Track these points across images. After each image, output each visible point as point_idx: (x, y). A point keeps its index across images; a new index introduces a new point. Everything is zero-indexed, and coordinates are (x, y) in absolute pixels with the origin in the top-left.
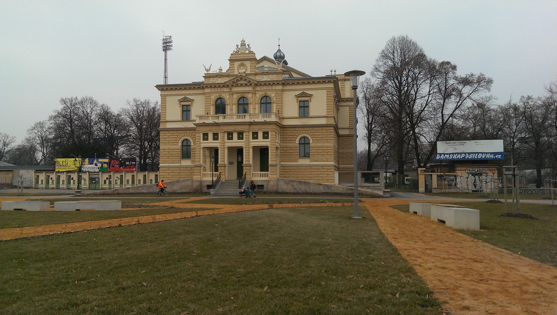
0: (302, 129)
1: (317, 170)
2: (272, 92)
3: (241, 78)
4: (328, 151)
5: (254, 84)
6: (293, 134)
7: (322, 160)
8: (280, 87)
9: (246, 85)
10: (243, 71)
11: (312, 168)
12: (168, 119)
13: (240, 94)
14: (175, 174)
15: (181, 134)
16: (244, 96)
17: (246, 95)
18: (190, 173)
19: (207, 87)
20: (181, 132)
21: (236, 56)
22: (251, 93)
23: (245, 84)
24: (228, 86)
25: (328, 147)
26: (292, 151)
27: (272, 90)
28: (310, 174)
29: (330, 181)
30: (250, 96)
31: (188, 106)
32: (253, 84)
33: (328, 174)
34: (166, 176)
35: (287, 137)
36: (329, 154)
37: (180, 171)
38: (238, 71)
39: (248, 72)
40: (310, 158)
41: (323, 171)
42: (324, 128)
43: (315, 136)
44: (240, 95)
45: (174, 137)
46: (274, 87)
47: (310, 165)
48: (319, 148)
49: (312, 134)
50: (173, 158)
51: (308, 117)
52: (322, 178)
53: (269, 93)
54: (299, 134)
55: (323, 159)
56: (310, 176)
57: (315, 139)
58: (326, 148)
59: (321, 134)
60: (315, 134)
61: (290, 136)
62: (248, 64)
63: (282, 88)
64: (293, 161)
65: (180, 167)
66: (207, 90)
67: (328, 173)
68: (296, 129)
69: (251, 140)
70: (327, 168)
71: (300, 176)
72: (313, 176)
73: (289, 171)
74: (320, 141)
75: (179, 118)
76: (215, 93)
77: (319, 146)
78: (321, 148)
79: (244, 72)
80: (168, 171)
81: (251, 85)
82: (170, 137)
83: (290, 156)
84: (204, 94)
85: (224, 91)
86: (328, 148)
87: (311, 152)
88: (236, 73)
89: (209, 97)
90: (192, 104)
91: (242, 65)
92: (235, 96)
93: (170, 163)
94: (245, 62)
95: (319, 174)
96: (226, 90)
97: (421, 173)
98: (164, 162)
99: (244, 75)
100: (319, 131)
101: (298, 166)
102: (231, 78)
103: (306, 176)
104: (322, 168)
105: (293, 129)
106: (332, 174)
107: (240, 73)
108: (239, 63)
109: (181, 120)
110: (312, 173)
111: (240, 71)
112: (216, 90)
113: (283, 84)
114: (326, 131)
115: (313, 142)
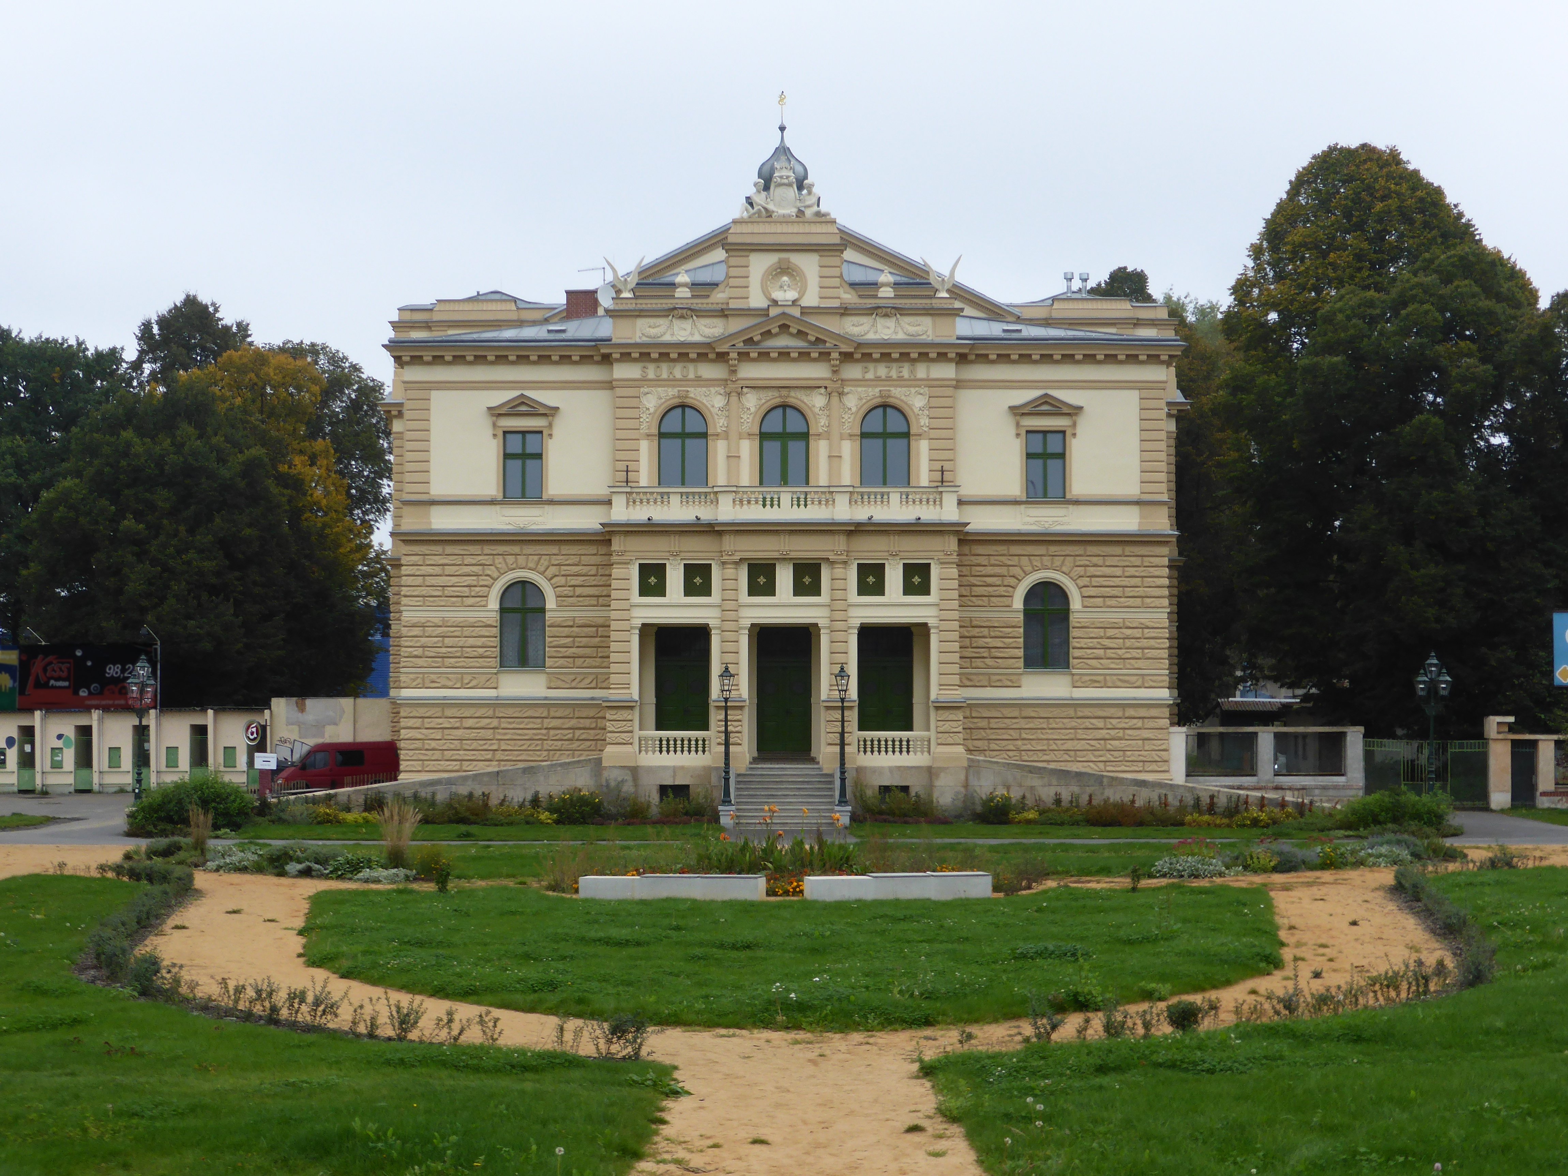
0: (1040, 550)
1: (1099, 723)
2: (913, 390)
3: (784, 328)
4: (1144, 643)
5: (840, 353)
6: (997, 570)
7: (1120, 680)
8: (947, 371)
9: (804, 356)
10: (791, 295)
11: (1080, 714)
12: (437, 490)
13: (770, 394)
14: (473, 734)
15: (499, 560)
16: (792, 401)
17: (796, 398)
18: (544, 731)
19: (626, 357)
20: (501, 549)
21: (756, 228)
22: (823, 390)
23: (799, 353)
24: (722, 357)
25: (1148, 628)
26: (998, 643)
27: (914, 382)
28: (1072, 736)
29: (1154, 767)
30: (816, 402)
31: (528, 436)
32: (834, 355)
33: (1144, 740)
34: (433, 744)
35: (974, 580)
36: (1149, 655)
37: (495, 723)
38: (766, 293)
39: (811, 299)
40: (1074, 671)
41: (1126, 726)
42: (1129, 550)
43: (1095, 581)
44: (771, 398)
45: (466, 569)
46: (921, 371)
47: (1072, 699)
48: (1110, 632)
49: (1082, 573)
50: (462, 662)
51: (1064, 499)
52: (1121, 753)
53: (899, 394)
54: (1025, 569)
55: (1127, 678)
56: (1069, 745)
57: (1092, 591)
58: (1137, 633)
59: (1118, 571)
60: (1092, 570)
61: (989, 580)
62: (809, 264)
63: (956, 372)
64: (998, 684)
65: (496, 704)
66: (622, 371)
67: (1146, 734)
68: (1015, 549)
69: (853, 595)
70: (1143, 712)
71: (1029, 747)
72: (1079, 745)
73: (983, 723)
74: (1113, 602)
75: (491, 487)
76: (658, 382)
77: (1109, 623)
78: (1117, 631)
79: (794, 302)
80: (440, 720)
81: (825, 356)
82: (449, 570)
83: (988, 661)
84: (609, 385)
85: (698, 379)
86: (1146, 631)
87: (1078, 645)
88: (757, 301)
89: (633, 402)
90: (550, 426)
91: (784, 269)
92: (753, 402)
93: (450, 684)
94: (797, 259)
95: (1107, 737)
96: (709, 371)
97: (1501, 736)
98: (419, 681)
99: (796, 312)
100: (1110, 561)
101: (1020, 705)
102: (736, 325)
103: (1054, 747)
104: (1120, 714)
105: (1002, 549)
106: (1160, 737)
107: (775, 303)
108: (771, 259)
109: (500, 497)
110: (1081, 734)
111: (778, 295)
112: (665, 370)
113: (962, 359)
114: (1137, 561)
115: (1086, 604)
